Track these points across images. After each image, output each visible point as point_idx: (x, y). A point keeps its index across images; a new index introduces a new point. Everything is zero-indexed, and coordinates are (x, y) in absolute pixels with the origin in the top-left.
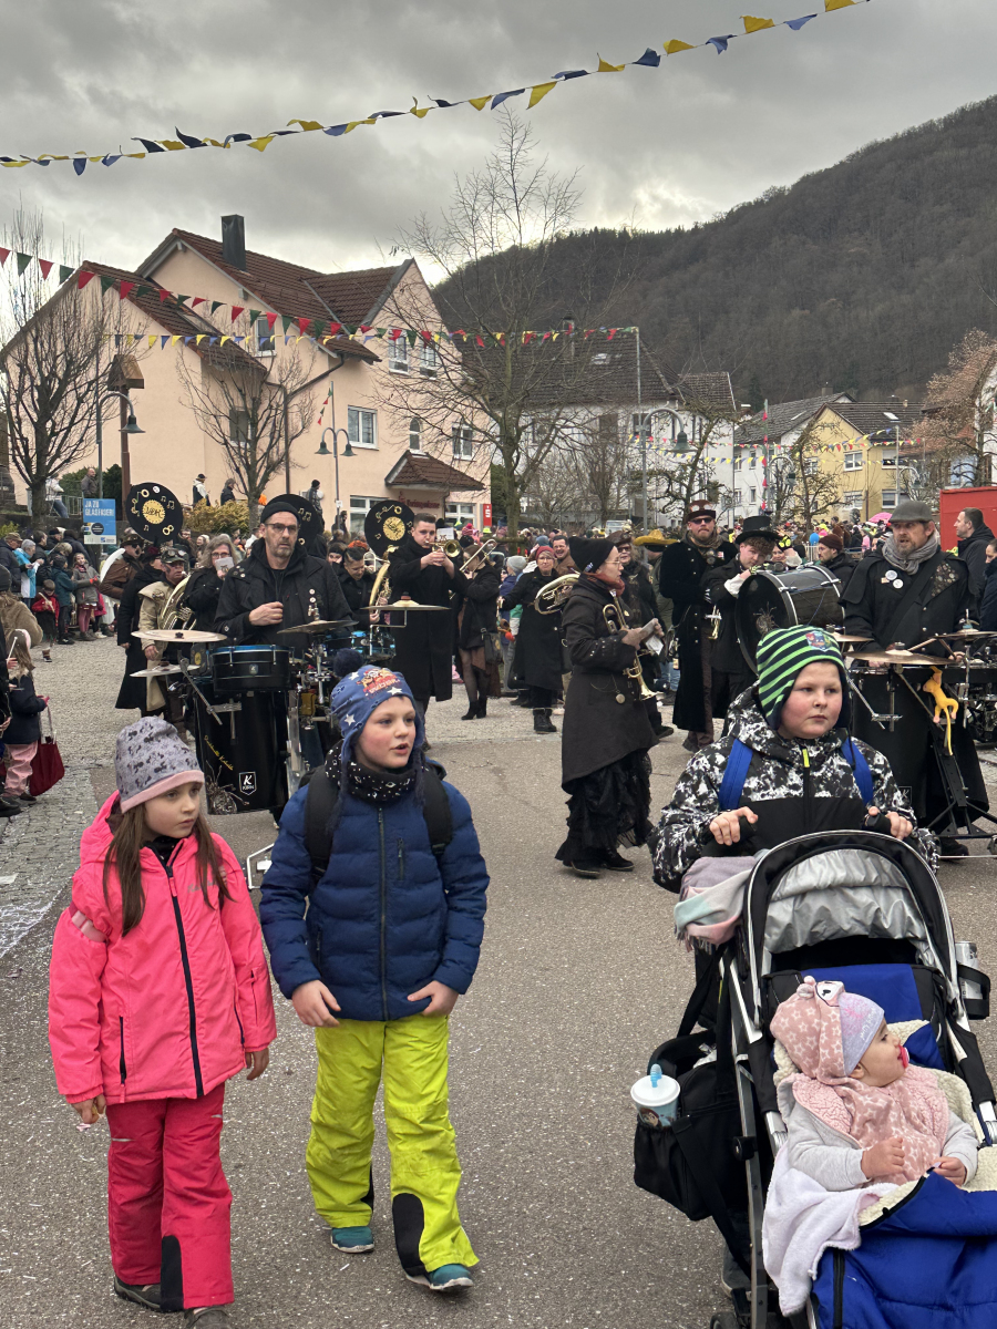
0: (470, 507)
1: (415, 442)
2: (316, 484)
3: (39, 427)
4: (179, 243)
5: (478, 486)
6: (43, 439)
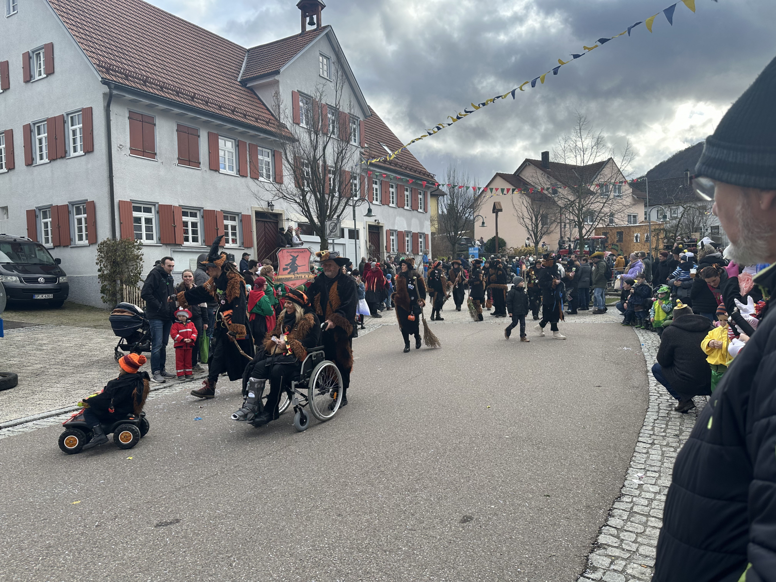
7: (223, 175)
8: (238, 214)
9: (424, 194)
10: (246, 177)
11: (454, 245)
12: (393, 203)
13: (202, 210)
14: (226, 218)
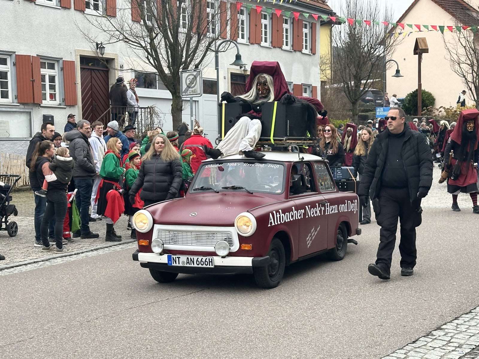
7: (39, 7)
8: (58, 60)
9: (312, 28)
10: (69, 8)
11: (354, 103)
12: (266, 41)
13: (14, 56)
14: (43, 65)
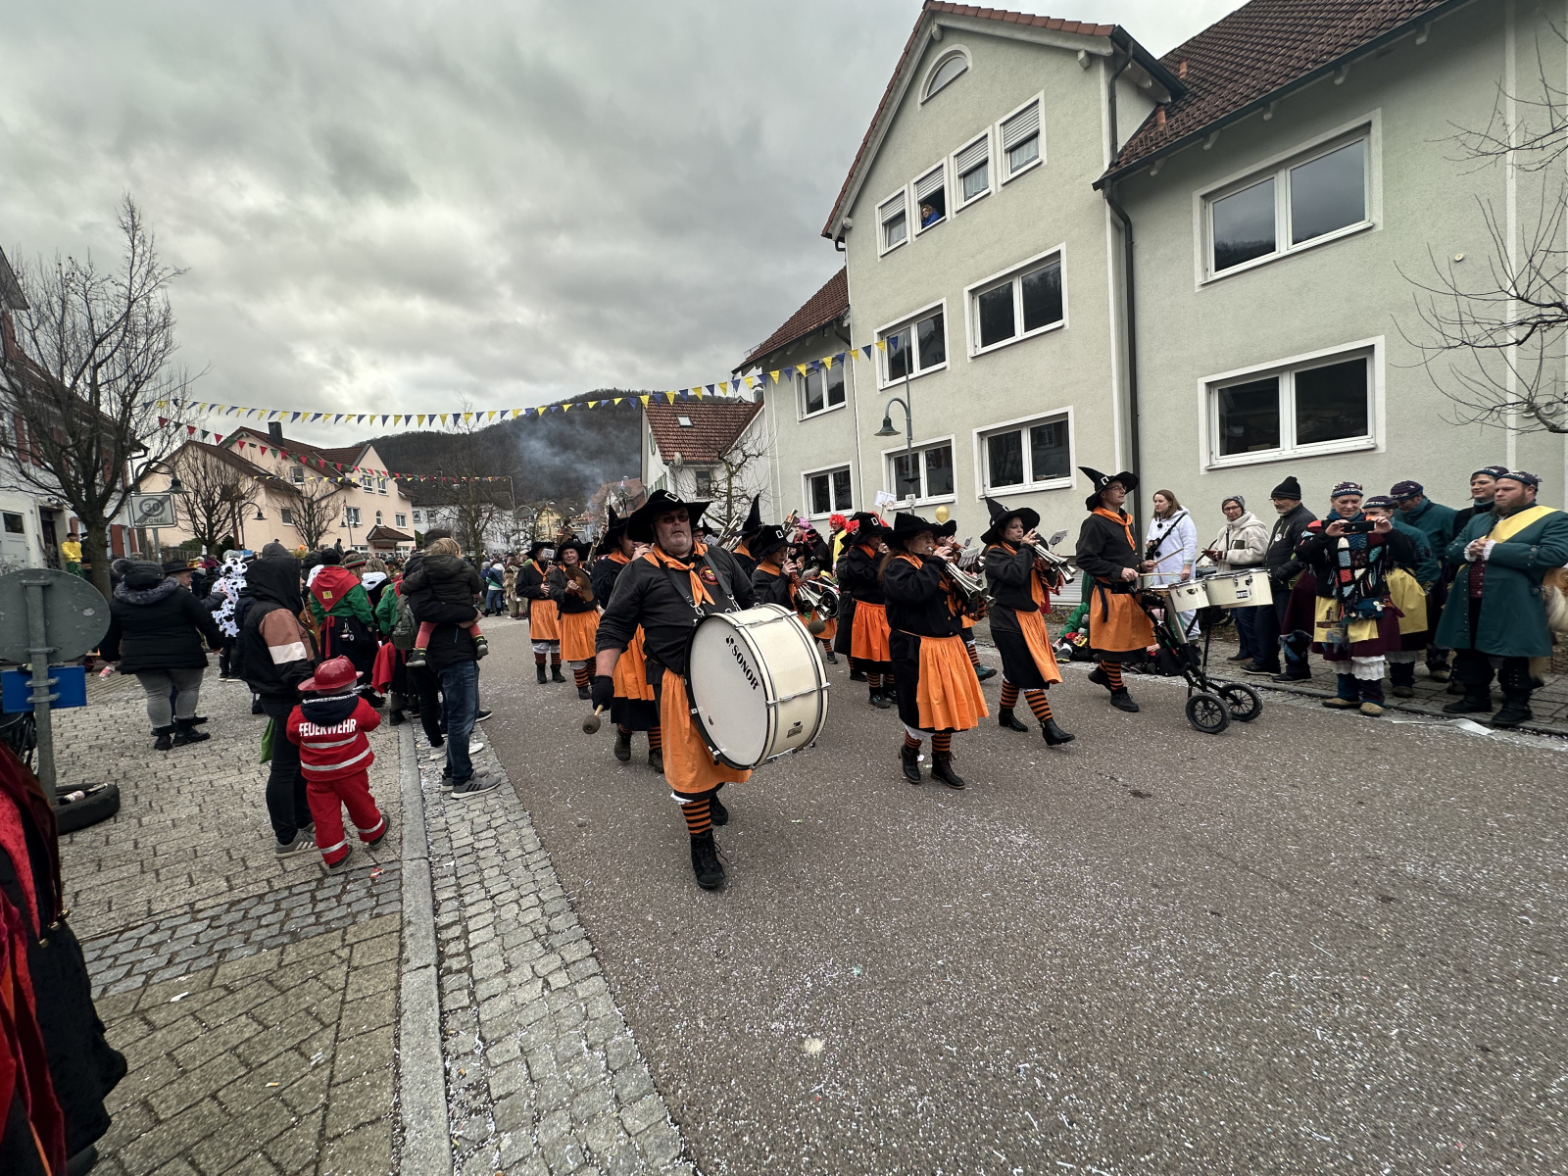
0: (407, 548)
1: (379, 521)
2: (339, 540)
3: (209, 519)
4: (243, 432)
5: (412, 539)
6: (211, 526)
